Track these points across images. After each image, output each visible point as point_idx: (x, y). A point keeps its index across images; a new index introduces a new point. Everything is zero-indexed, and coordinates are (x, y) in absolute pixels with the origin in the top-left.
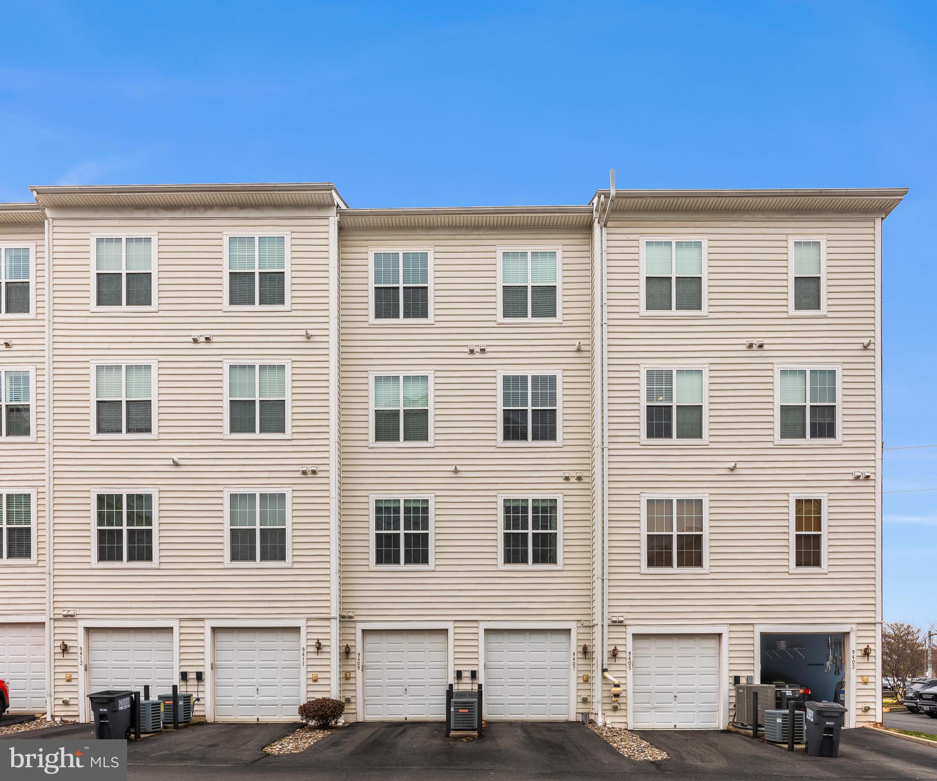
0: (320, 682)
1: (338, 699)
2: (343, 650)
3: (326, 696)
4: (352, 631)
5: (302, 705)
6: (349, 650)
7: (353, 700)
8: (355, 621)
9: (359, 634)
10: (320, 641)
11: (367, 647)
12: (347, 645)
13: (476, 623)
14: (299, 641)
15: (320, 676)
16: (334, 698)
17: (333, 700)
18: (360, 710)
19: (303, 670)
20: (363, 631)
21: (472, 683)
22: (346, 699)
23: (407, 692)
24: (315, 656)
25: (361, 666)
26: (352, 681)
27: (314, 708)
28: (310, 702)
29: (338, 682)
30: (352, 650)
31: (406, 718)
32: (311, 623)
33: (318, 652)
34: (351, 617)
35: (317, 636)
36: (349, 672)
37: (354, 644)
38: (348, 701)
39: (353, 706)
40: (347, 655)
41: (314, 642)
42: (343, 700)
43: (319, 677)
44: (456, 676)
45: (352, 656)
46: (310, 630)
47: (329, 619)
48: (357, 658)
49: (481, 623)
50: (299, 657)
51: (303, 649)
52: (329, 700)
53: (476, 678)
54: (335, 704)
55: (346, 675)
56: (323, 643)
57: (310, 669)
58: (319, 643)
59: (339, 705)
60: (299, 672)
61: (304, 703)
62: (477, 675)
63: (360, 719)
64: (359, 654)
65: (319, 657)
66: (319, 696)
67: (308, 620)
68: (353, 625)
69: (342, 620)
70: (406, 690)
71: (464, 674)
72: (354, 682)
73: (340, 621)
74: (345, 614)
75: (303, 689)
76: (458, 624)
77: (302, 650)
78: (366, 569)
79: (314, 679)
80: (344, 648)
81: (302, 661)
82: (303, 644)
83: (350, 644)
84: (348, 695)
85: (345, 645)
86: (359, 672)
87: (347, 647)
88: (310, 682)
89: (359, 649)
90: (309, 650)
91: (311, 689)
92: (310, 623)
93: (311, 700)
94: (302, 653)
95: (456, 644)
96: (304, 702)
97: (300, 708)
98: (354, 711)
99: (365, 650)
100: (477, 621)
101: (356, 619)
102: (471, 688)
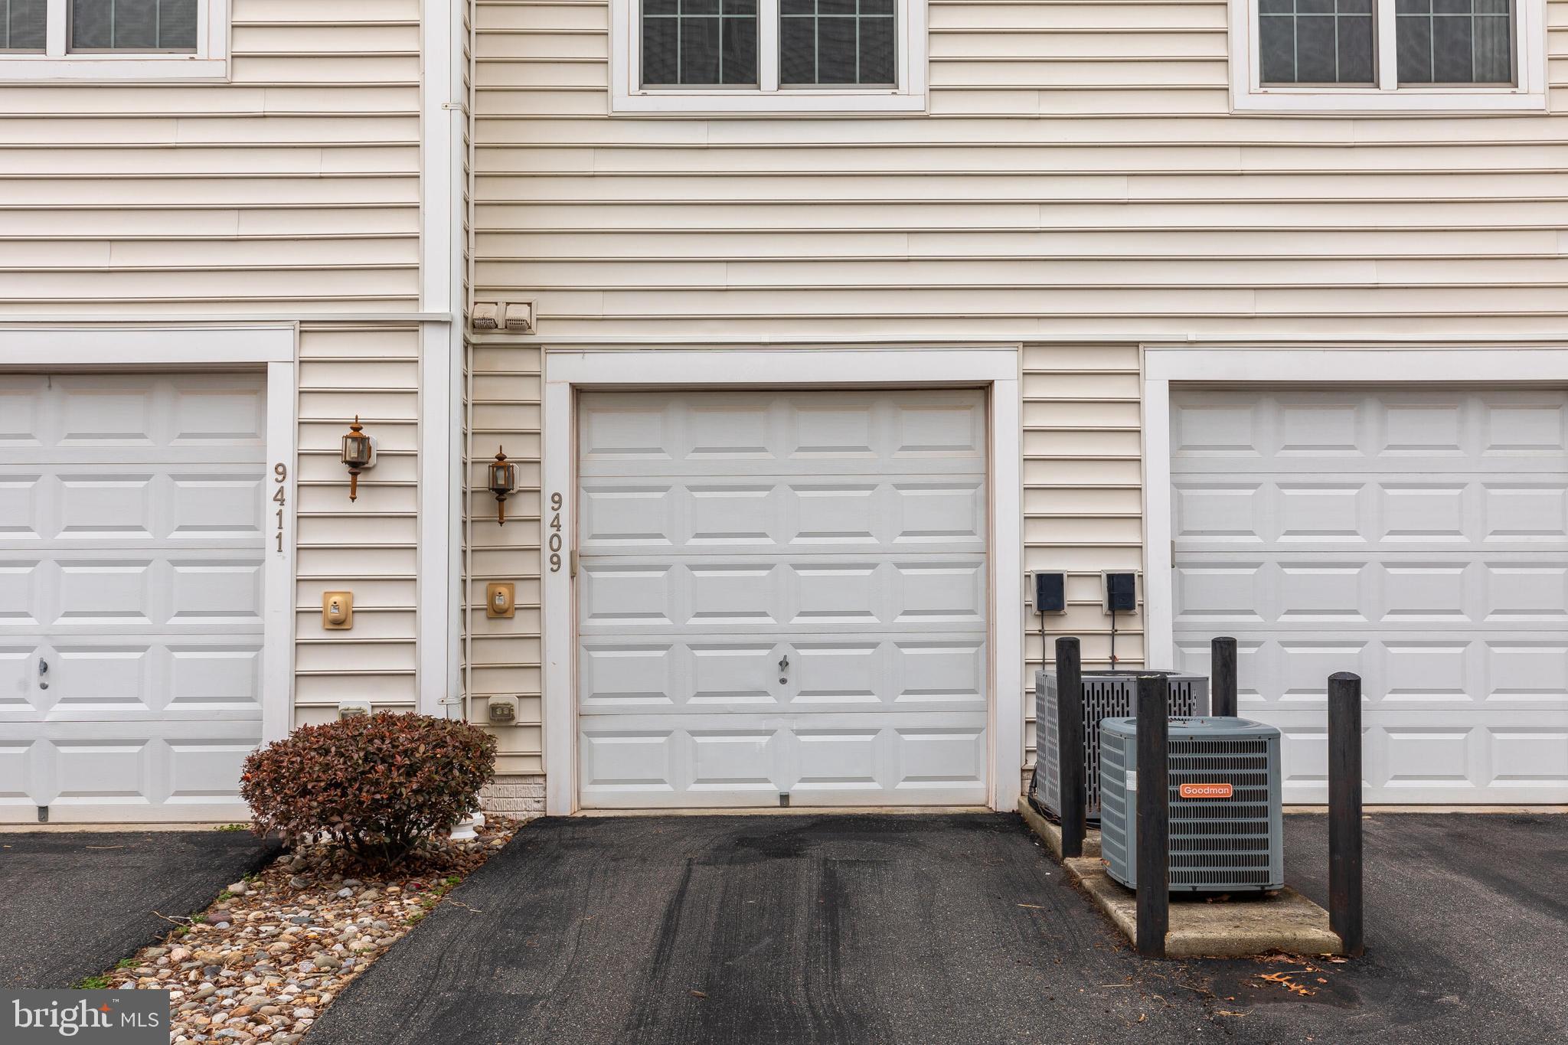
0: (364, 629)
1: (456, 715)
2: (480, 478)
3: (394, 696)
4: (526, 391)
5: (265, 747)
6: (510, 478)
7: (525, 715)
8: (537, 347)
9: (558, 405)
10: (365, 432)
11: (596, 466)
12: (501, 458)
13: (1132, 351)
14: (258, 434)
15: (366, 599)
16: (439, 714)
17: (432, 723)
18: (559, 763)
19: (279, 570)
20: (580, 392)
21: (1113, 634)
22: (494, 708)
23: (791, 674)
24: (339, 503)
25: (565, 555)
26: (521, 624)
27: (327, 767)
28: (307, 731)
29: (456, 631)
30: (524, 479)
31: (785, 798)
32: (318, 347)
33: (354, 487)
34: (516, 327)
35: (346, 411)
36: (511, 581)
37: (531, 453)
38: (502, 717)
39: (523, 743)
40: (501, 501)
41: (333, 440)
42: (477, 717)
43: (360, 603)
44: (1032, 598)
45: (522, 507)
46: (316, 379)
47: (412, 326)
48: (548, 516)
49: (1153, 356)
50: (258, 508)
51: (281, 470)
52: (411, 722)
53: (1132, 607)
54: (442, 744)
55: (492, 597)
56: (381, 441)
57: (315, 567)
58: (363, 442)
59: (466, 747)
60: (257, 581)
61: (278, 740)
62: (1138, 598)
63: (561, 805)
64: (557, 499)
65: (356, 508)
66: (360, 699)
67: (306, 329)
68: (526, 363)
69: (475, 339)
70: (784, 664)
71: (1074, 593)
72: (531, 629)
73: (466, 344)
74: (492, 312)
75: (277, 661)
76: (1039, 362)
77: (271, 475)
78: (594, 106)
79: (334, 614)
80: (483, 471)
81: (272, 529)
82: (280, 444)
83: (515, 450)
84: (503, 689)
85: (491, 454)
86: (557, 586)
87: (501, 463)
88: (314, 630)
89: (557, 476)
90: (308, 476)
91: (314, 662)
92: (316, 348)
93: (315, 721)
94: (272, 488)
95: (1032, 452)
96: (277, 729)
97: (255, 764)
98: (530, 767)
99: (584, 482)
100: (1135, 344)
101: (543, 334)
102: (1105, 656)
